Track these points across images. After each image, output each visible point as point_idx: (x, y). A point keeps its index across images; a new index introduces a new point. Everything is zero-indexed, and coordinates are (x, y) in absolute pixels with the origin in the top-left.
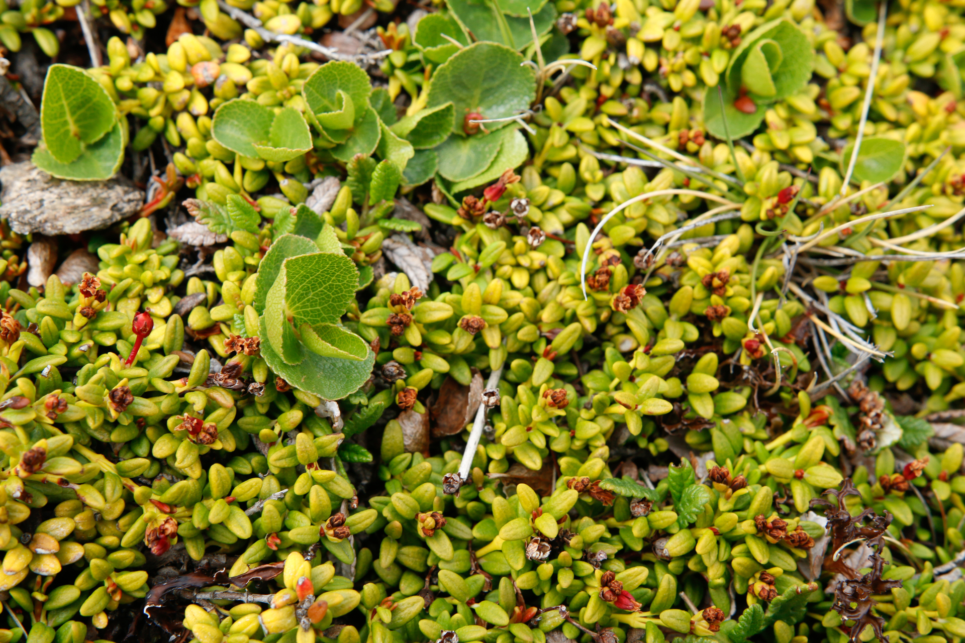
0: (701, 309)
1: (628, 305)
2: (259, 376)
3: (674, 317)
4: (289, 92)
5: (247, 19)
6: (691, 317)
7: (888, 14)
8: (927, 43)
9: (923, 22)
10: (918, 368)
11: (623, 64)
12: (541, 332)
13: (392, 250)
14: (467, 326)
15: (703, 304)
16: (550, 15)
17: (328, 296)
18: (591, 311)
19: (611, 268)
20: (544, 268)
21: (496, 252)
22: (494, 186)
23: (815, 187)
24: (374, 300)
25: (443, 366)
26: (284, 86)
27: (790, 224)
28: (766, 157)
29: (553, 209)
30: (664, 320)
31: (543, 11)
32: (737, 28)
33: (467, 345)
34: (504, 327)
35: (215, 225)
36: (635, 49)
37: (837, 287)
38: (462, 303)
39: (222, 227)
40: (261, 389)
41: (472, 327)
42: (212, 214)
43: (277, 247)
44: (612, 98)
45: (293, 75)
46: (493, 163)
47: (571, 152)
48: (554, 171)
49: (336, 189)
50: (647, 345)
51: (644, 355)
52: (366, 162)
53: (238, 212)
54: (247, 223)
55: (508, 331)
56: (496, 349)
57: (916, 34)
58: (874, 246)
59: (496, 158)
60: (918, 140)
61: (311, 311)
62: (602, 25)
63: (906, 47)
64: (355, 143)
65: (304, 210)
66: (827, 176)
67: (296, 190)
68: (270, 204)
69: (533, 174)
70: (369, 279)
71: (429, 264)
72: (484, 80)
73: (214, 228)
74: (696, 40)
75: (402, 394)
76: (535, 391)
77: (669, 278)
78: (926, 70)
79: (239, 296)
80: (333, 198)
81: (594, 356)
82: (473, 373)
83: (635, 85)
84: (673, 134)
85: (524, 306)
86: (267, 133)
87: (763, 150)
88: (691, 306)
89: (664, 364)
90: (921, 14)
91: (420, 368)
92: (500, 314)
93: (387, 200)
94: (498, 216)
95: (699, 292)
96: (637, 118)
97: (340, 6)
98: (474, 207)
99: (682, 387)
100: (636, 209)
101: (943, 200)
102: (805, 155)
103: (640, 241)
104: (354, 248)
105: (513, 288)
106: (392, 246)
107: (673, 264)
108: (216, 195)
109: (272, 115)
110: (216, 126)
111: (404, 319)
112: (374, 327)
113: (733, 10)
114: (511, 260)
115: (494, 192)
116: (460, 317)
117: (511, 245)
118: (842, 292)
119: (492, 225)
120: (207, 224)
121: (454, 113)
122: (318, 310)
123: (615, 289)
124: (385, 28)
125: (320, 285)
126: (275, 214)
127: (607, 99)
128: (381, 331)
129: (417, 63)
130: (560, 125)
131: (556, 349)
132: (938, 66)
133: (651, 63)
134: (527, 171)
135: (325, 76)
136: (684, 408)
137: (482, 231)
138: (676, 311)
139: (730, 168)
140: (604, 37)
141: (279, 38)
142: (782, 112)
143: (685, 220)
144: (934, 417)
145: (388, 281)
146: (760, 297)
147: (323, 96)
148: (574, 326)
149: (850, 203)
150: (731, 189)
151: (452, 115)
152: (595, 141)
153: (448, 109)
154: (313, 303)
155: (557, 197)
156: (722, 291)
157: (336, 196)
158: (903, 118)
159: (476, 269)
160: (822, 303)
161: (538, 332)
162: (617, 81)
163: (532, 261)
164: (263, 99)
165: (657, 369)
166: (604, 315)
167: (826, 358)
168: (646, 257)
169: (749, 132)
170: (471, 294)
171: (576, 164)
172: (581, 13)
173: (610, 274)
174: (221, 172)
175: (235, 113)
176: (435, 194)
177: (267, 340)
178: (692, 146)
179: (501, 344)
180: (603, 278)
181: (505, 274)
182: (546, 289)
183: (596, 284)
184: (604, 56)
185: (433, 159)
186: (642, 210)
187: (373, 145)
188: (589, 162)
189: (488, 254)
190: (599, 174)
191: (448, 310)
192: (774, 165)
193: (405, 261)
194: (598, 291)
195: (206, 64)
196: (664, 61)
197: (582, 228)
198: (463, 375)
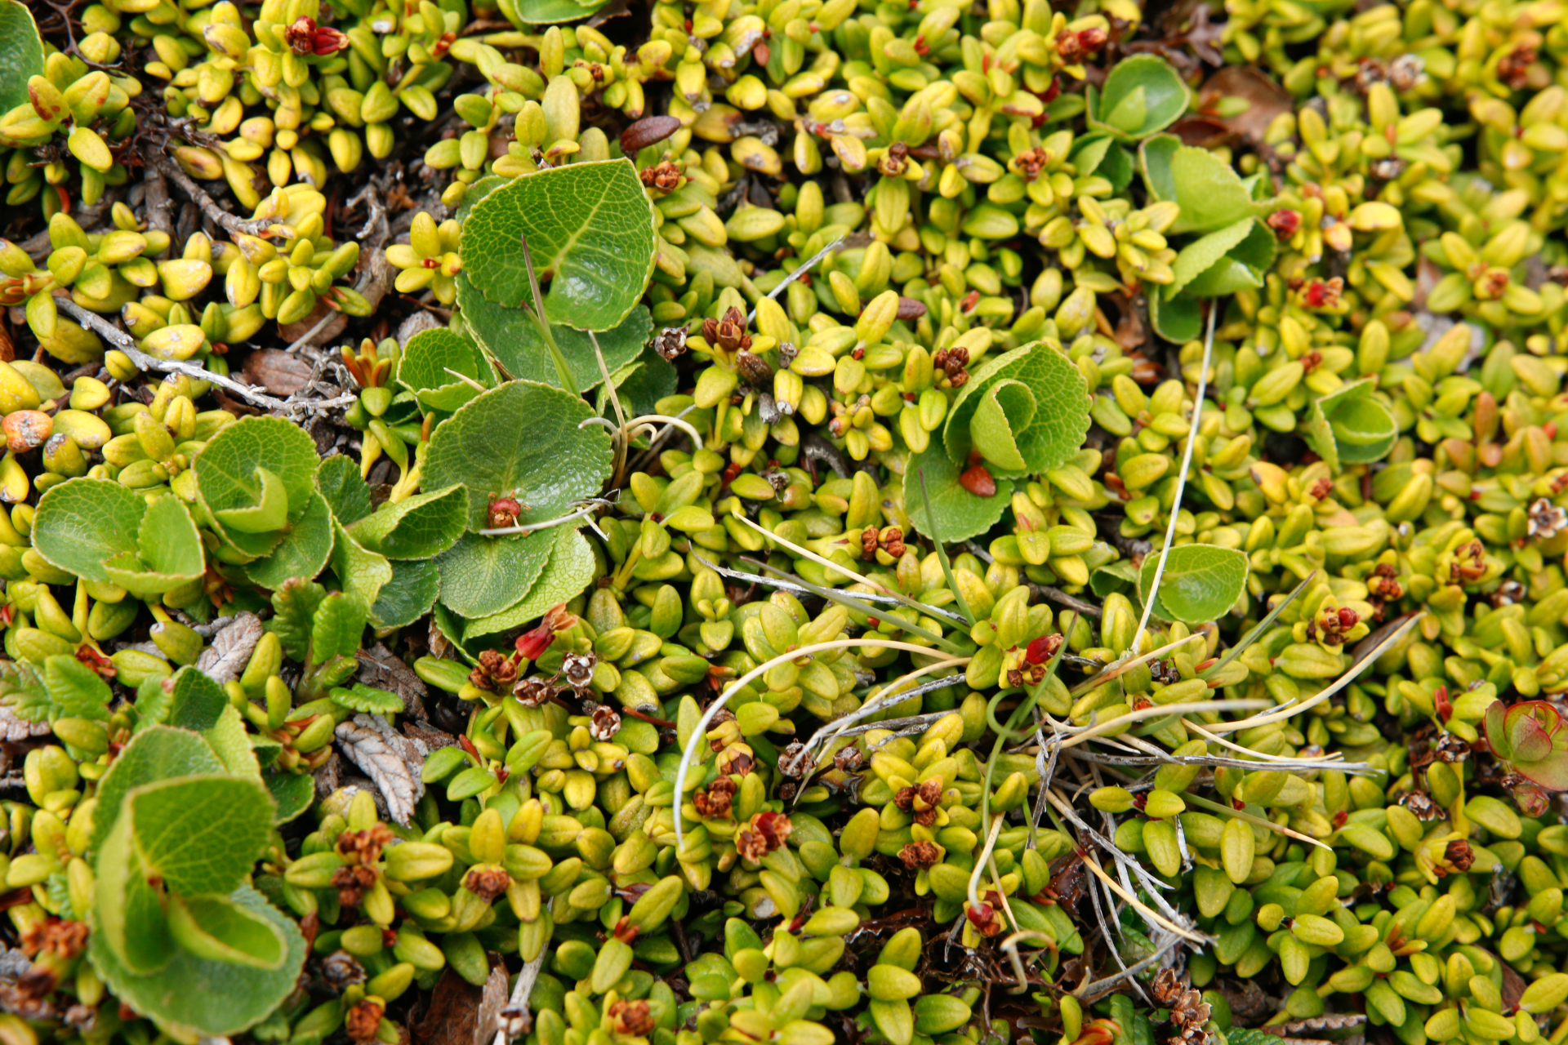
0: (894, 846)
1: (762, 849)
2: (87, 993)
3: (847, 860)
4: (175, 463)
5: (110, 331)
6: (877, 861)
7: (1219, 324)
8: (1284, 376)
9: (1279, 341)
10: (1270, 941)
11: (766, 413)
12: (614, 887)
13: (353, 743)
14: (477, 887)
15: (898, 838)
16: (641, 327)
17: (223, 842)
18: (700, 853)
19: (736, 777)
20: (622, 772)
21: (534, 749)
22: (531, 634)
23: (1096, 624)
24: (314, 838)
25: (431, 957)
26: (165, 453)
27: (1050, 692)
28: (1012, 577)
29: (641, 666)
30: (831, 865)
31: (631, 319)
32: (961, 356)
33: (478, 917)
34: (547, 884)
35: (27, 706)
36: (787, 389)
37: (1130, 804)
38: (471, 843)
39: (40, 709)
40: (88, 1017)
41: (485, 889)
42: (24, 685)
43: (135, 750)
44: (751, 469)
45: (184, 433)
46: (534, 588)
47: (675, 566)
48: (646, 596)
49: (254, 636)
50: (796, 917)
51: (789, 936)
52: (306, 590)
53: (67, 687)
54: (84, 705)
55: (554, 890)
56: (532, 922)
57: (1267, 360)
58: (1192, 736)
59: (541, 579)
60: (1268, 543)
61: (193, 868)
62: (730, 347)
63: (1251, 383)
64: (291, 554)
65: (193, 675)
66: (1115, 608)
67: (180, 641)
68: (132, 663)
69: (607, 603)
70: (305, 801)
71: (417, 768)
72: (524, 442)
73: (25, 712)
74: (894, 372)
75: (356, 1012)
76: (596, 999)
77: (841, 786)
78: (1283, 421)
79: (63, 837)
80: (247, 651)
81: (710, 924)
82: (492, 963)
83: (789, 447)
84: (852, 534)
85: (583, 845)
86: (134, 535)
87: (1005, 565)
88: (877, 840)
89: (825, 951)
90: (1274, 328)
91: (395, 961)
92: (540, 861)
93: (346, 655)
94: (540, 687)
95: (890, 817)
96: (792, 503)
97: (276, 308)
98: (498, 670)
99: (860, 986)
100: (780, 676)
101: (1310, 650)
102: (1077, 573)
103: (789, 726)
104: (280, 745)
105: (567, 810)
106: (353, 736)
107: (846, 767)
108: (34, 649)
109: (141, 505)
110: (39, 525)
111: (362, 877)
112: (311, 889)
113: (958, 319)
114: (564, 760)
115: (532, 643)
116: (468, 867)
117: (562, 731)
118: (1137, 814)
119: (529, 702)
120: (13, 704)
121: (468, 500)
122: (204, 866)
123: (743, 816)
124: (356, 347)
125: (207, 823)
126: (141, 682)
127: (740, 471)
128: (324, 895)
129: (411, 406)
130: (657, 518)
131: (638, 921)
132: (1302, 415)
133: (815, 411)
134: (599, 596)
135: (235, 441)
136: (860, 1028)
137: (511, 710)
138: (851, 851)
139: (947, 596)
140: (734, 367)
141: (165, 366)
142: (1039, 496)
143: (872, 684)
144: (1300, 1027)
145: (341, 802)
146: (998, 822)
147: (234, 474)
148: (672, 881)
149: (1150, 663)
150: (947, 631)
151: (464, 505)
152: (719, 543)
153: (457, 494)
154: (194, 854)
155: (649, 644)
156: (929, 819)
157: (254, 647)
158: (1245, 502)
159: (502, 776)
160: (1106, 834)
161: (609, 888)
162: (758, 440)
163: (600, 759)
164: (126, 477)
165: (813, 961)
166: (723, 861)
167: (1112, 928)
168: (799, 757)
169: (984, 529)
170: (486, 829)
171: (683, 585)
172: (697, 323)
173: (733, 790)
174: (47, 608)
175: (76, 501)
176: (433, 640)
177: (100, 932)
178: (884, 556)
179: (542, 912)
180: (719, 798)
181: (552, 784)
182: (625, 809)
183: (709, 808)
184: (736, 400)
185: (432, 579)
186: (793, 673)
187: (321, 561)
188: (707, 581)
189: (521, 753)
190: (724, 604)
191: (443, 858)
192: (1024, 592)
193: (374, 762)
194: (712, 819)
195: (27, 413)
196: (838, 408)
197: (687, 702)
198: (473, 965)
